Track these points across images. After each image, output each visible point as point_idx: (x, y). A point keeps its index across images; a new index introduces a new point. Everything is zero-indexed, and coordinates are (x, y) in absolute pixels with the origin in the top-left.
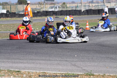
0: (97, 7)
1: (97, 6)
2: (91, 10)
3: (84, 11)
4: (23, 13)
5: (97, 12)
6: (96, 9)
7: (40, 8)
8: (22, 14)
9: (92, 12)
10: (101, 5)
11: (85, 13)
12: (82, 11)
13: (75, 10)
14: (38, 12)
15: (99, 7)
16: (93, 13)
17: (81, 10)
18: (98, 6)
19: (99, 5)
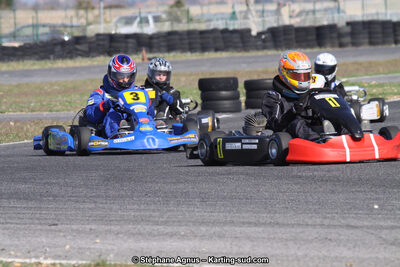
0: (311, 16)
1: (307, 13)
2: (287, 29)
3: (260, 34)
4: (16, 45)
5: (314, 37)
6: (308, 24)
7: (83, 21)
8: (14, 48)
9: (293, 36)
10: (326, 10)
11: (264, 41)
12: (254, 33)
13: (225, 31)
14: (77, 40)
15: (318, 15)
16: (297, 42)
17: (249, 31)
18: (314, 12)
19: (318, 11)
